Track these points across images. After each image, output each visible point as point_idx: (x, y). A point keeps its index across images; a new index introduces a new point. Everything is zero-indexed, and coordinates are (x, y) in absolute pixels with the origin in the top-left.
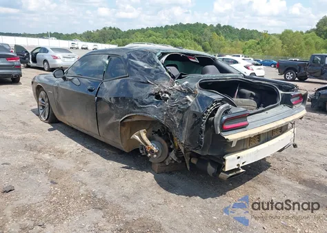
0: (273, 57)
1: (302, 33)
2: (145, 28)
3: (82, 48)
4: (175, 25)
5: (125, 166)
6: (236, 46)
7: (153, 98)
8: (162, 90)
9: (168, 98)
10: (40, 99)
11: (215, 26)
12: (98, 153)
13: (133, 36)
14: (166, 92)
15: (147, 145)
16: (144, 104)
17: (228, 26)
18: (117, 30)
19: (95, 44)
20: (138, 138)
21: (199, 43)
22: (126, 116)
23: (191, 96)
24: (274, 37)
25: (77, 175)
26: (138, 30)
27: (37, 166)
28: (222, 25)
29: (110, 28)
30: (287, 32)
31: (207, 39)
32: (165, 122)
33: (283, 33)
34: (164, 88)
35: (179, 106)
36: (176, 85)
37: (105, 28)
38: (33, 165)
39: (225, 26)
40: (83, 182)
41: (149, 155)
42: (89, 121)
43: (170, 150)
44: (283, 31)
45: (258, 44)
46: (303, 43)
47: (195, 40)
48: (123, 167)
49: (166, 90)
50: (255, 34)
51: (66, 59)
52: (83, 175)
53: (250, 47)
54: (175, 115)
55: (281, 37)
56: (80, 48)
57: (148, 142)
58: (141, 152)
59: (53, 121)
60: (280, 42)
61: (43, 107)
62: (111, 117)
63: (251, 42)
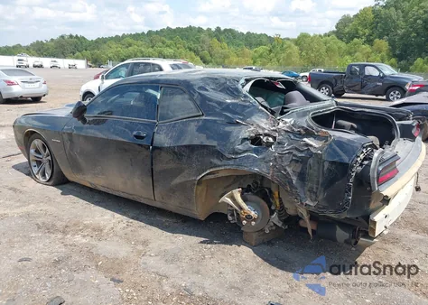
0: (290, 67)
1: (320, 36)
2: (120, 35)
3: (35, 66)
4: (161, 30)
5: (203, 239)
6: (243, 55)
7: (248, 144)
8: (261, 132)
9: (272, 143)
10: (32, 151)
11: (213, 29)
12: (151, 224)
13: (105, 46)
14: (266, 135)
15: (241, 208)
16: (237, 153)
17: (230, 30)
18: (81, 39)
19: (54, 59)
20: (229, 201)
21: (196, 53)
22: (208, 171)
23: (312, 139)
24: (288, 42)
25: (145, 263)
26: (111, 38)
27: (76, 258)
28: (222, 29)
29: (71, 36)
30: (304, 36)
31: (205, 47)
32: (273, 176)
33: (299, 38)
34: (264, 129)
35: (295, 152)
36: (281, 124)
37: (62, 37)
38: (69, 257)
39: (226, 30)
40: (161, 273)
41: (244, 222)
42: (137, 181)
43: (272, 212)
44: (299, 34)
45: (270, 51)
46: (324, 49)
47: (190, 49)
48: (201, 242)
49: (266, 131)
50: (264, 40)
51: (26, 85)
52: (154, 262)
53: (261, 56)
54: (289, 166)
55: (297, 42)
56: (31, 65)
57: (243, 205)
58: (230, 218)
59: (60, 181)
60: (296, 48)
61: (39, 163)
62: (180, 173)
63: (261, 49)
